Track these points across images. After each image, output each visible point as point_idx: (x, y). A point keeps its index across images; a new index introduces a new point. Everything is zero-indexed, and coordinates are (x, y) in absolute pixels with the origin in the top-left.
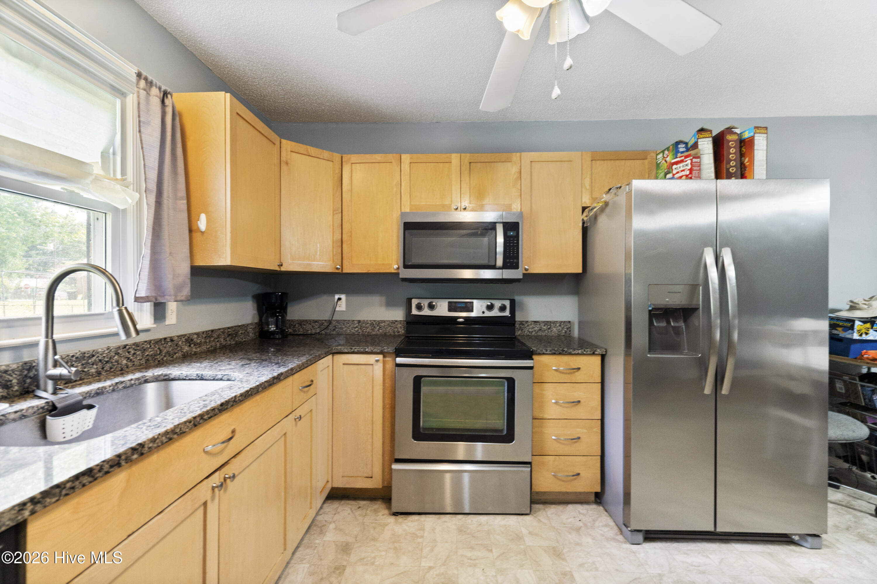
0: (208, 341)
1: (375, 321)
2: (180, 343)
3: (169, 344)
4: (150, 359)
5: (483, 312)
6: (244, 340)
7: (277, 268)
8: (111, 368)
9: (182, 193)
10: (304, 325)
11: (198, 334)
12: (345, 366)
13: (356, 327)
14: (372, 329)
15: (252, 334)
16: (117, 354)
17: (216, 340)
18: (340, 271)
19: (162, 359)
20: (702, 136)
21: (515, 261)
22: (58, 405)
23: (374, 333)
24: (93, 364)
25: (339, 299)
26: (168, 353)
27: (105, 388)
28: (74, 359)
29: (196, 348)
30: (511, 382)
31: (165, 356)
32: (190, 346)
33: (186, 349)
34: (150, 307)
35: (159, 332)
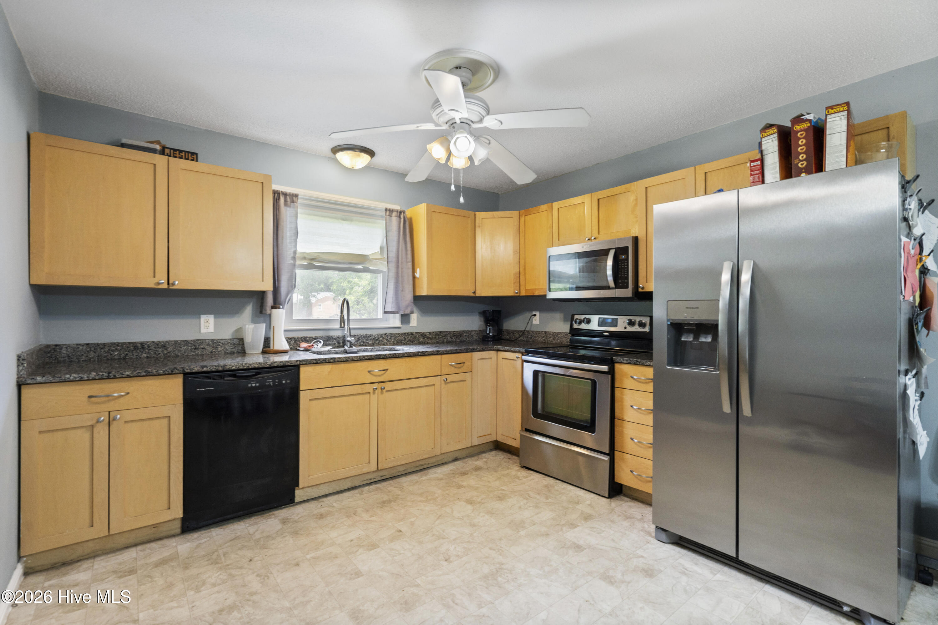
0: (437, 337)
1: (555, 332)
2: (417, 336)
3: (411, 336)
4: (399, 342)
5: (625, 328)
6: (468, 340)
7: (473, 295)
8: (379, 343)
9: (410, 259)
10: (515, 333)
11: (430, 333)
12: (504, 360)
13: (544, 337)
14: (553, 339)
15: (476, 337)
16: (381, 337)
17: (444, 338)
18: (518, 295)
19: (406, 343)
20: (766, 135)
21: (626, 281)
22: (348, 351)
23: (554, 342)
24: (370, 340)
25: (535, 315)
26: (409, 340)
27: (368, 349)
28: (362, 336)
29: (429, 340)
30: (594, 383)
31: (408, 342)
32: (424, 338)
33: (422, 340)
34: (398, 316)
35: (406, 329)
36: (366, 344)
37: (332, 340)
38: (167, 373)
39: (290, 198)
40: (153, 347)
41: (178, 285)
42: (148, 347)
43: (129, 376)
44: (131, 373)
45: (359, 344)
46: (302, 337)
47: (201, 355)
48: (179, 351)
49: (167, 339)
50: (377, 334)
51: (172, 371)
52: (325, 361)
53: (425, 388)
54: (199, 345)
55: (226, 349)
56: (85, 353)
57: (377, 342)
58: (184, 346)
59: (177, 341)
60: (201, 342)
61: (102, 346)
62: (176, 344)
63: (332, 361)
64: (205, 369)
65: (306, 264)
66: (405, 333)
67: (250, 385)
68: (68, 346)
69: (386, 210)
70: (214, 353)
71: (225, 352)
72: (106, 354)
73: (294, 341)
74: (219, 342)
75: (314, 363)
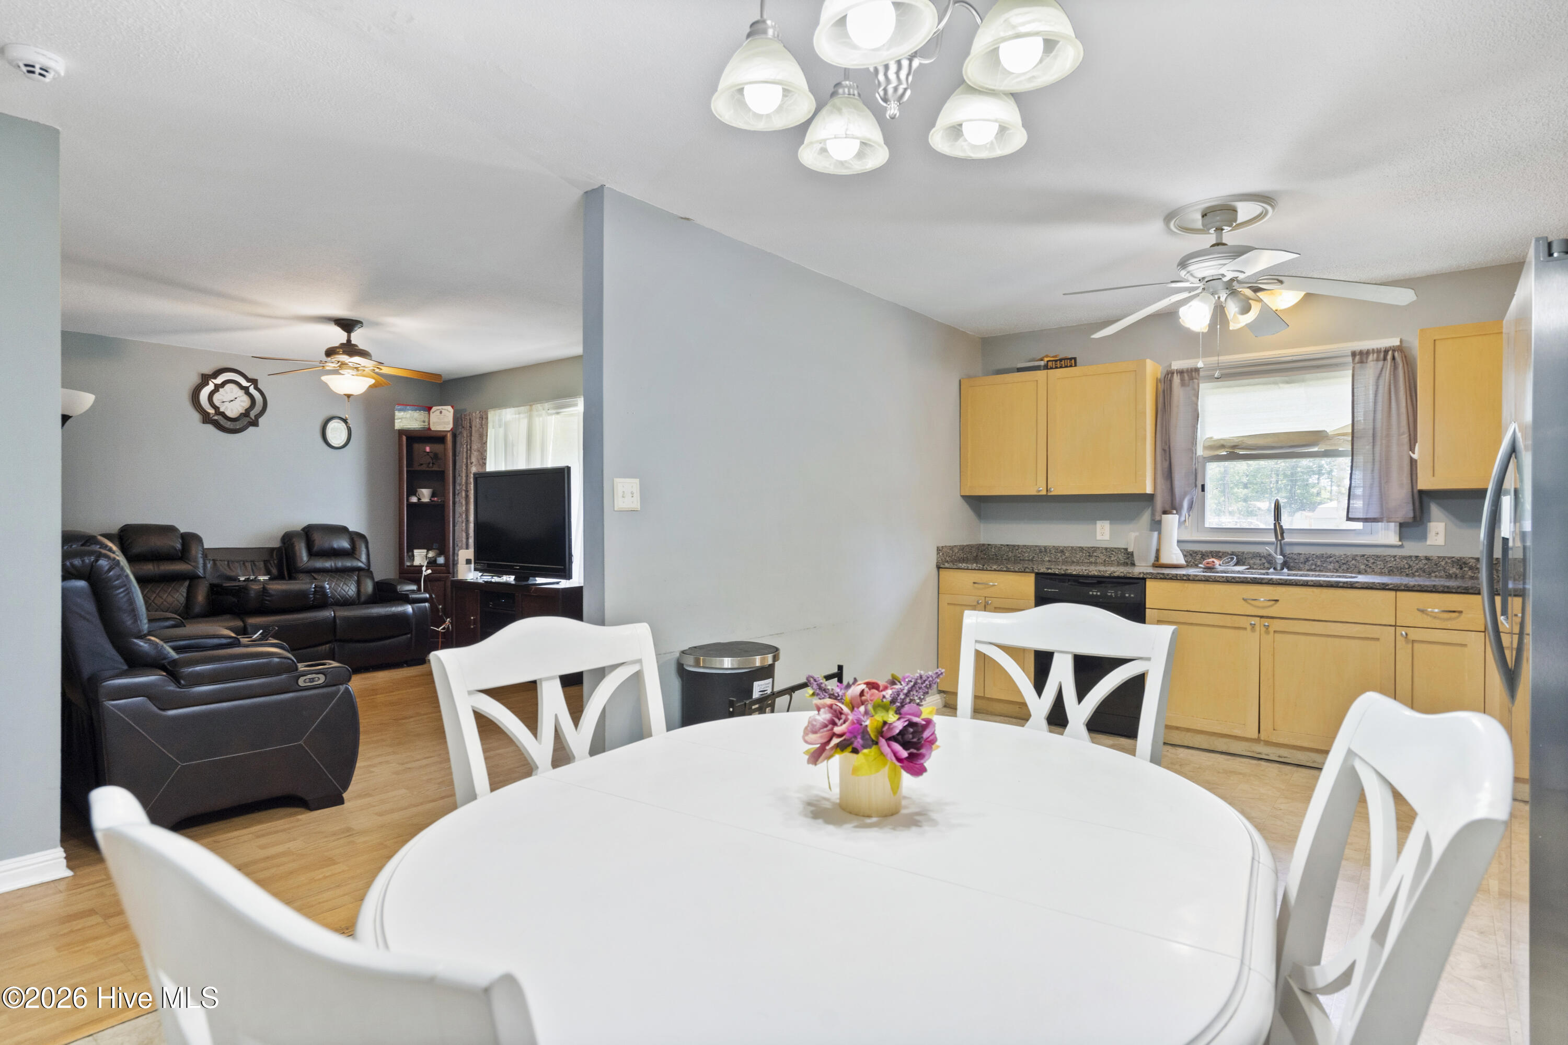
2: (1443, 563)
3: (1424, 562)
4: (1395, 570)
8: (1348, 569)
16: (1355, 559)
19: (1413, 573)
26: (1421, 569)
28: (1315, 556)
31: (1417, 572)
32: (1461, 568)
33: (1454, 570)
34: (1393, 527)
35: (1412, 548)
36: (1322, 568)
37: (1259, 558)
38: (1021, 570)
39: (1188, 376)
40: (1053, 551)
41: (1055, 491)
42: (1050, 551)
43: (995, 570)
44: (997, 568)
45: (1307, 567)
46: (1212, 552)
47: (1094, 563)
48: (1075, 557)
49: (1066, 545)
50: (1345, 555)
51: (1025, 570)
52: (1176, 577)
53: (1356, 641)
54: (1093, 553)
55: (1120, 559)
56: (1006, 553)
57: (1345, 567)
58: (1079, 552)
59: (1073, 547)
60: (1095, 549)
61: (1017, 548)
62: (1073, 549)
63: (1185, 578)
64: (1050, 571)
65: (1225, 453)
66: (1411, 557)
67: (1091, 593)
68: (996, 546)
69: (1354, 354)
70: (1107, 562)
71: (1118, 562)
72: (1019, 555)
73: (1200, 556)
74: (1113, 551)
75: (1161, 578)
